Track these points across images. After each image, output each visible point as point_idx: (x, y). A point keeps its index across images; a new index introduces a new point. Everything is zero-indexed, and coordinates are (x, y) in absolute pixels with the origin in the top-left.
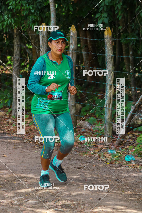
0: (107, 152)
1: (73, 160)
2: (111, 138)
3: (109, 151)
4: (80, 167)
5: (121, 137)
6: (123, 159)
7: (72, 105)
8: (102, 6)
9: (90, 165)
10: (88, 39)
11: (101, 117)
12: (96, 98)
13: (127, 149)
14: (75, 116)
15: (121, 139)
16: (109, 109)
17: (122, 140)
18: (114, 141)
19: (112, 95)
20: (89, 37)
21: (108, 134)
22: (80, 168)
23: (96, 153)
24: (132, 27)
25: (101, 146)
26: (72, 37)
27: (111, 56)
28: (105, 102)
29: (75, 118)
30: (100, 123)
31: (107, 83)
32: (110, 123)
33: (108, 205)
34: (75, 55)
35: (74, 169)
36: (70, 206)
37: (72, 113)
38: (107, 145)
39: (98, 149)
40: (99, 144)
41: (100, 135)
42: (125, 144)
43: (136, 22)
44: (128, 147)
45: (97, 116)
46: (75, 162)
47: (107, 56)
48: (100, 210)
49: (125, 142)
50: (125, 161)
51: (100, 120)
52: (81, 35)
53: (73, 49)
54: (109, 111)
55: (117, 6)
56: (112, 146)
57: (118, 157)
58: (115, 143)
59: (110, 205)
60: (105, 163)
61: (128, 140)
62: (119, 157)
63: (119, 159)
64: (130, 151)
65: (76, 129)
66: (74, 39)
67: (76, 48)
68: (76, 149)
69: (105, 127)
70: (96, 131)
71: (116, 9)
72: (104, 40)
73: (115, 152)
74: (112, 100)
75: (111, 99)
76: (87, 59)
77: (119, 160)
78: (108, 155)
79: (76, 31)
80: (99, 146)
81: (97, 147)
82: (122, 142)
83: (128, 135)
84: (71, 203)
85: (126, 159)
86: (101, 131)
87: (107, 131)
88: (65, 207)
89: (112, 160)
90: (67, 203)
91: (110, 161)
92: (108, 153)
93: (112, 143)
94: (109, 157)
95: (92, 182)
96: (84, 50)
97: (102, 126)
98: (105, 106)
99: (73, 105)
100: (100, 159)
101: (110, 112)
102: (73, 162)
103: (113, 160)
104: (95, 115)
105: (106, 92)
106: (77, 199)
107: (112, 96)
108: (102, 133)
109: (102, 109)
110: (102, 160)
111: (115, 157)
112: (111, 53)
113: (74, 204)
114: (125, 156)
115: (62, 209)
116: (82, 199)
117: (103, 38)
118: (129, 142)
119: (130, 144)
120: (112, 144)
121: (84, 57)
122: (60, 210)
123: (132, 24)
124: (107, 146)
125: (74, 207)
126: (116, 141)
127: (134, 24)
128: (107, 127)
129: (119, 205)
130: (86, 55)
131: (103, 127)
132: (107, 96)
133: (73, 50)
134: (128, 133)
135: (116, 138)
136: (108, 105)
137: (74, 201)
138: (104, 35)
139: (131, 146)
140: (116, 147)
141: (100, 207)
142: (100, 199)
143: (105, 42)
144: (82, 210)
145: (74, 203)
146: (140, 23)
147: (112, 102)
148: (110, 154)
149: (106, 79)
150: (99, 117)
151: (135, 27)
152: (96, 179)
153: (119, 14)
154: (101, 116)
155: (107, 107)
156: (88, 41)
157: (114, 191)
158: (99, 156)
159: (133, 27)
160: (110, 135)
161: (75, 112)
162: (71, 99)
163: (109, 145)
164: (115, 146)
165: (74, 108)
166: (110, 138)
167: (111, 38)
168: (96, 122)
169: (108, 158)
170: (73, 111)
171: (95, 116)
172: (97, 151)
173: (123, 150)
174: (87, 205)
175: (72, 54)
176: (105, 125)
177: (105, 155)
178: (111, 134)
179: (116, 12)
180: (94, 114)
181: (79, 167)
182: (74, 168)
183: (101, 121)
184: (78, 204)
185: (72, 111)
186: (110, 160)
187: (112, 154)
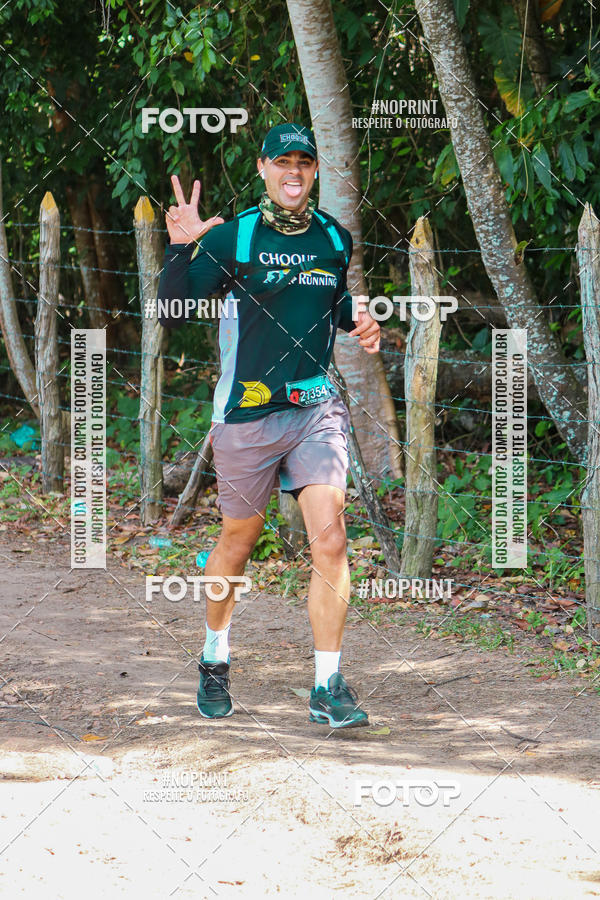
0: (147, 543)
1: (52, 569)
2: (160, 505)
3: (154, 542)
4: (72, 587)
5: (186, 503)
6: (192, 562)
7: (50, 416)
8: (126, 140)
9: (101, 581)
10: (97, 232)
11: (133, 447)
12: (121, 395)
13: (203, 533)
14: (58, 447)
15: (186, 507)
16: (152, 426)
17: (189, 510)
18: (168, 512)
19: (158, 384)
20: (98, 225)
21: (152, 493)
22: (71, 590)
23: (118, 547)
24: (212, 197)
25: (133, 529)
26: (47, 225)
27: (153, 278)
28: (141, 406)
29: (60, 451)
30: (127, 463)
31: (144, 351)
32: (156, 465)
33: (146, 690)
34: (55, 277)
35: (54, 595)
36: (43, 695)
37: (50, 438)
38: (149, 525)
39: (125, 537)
40: (125, 523)
41: (130, 496)
42: (197, 520)
43: (222, 183)
44: (205, 529)
45: (123, 445)
46: (58, 574)
47: (144, 278)
48: (125, 703)
49: (199, 515)
50: (197, 569)
51: (130, 454)
52: (75, 222)
53: (49, 259)
54: (152, 430)
55: (168, 140)
56: (163, 528)
57: (177, 558)
58: (171, 518)
59: (152, 689)
60: (142, 574)
61: (206, 511)
62: (179, 557)
63: (180, 562)
64: (210, 539)
65: (62, 481)
66: (52, 232)
67: (58, 257)
68: (62, 537)
69: (142, 476)
70: (119, 487)
71: (164, 147)
72: (133, 234)
73: (168, 543)
74: (159, 400)
75: (156, 396)
76: (93, 287)
77: (181, 565)
78: (149, 552)
79: (57, 210)
80: (125, 528)
81: (121, 531)
82: (190, 515)
83: (207, 496)
84: (45, 687)
85: (199, 563)
86: (133, 485)
87: (147, 486)
88: (27, 699)
89: (159, 565)
90: (34, 687)
91: (156, 570)
92: (150, 548)
93: (161, 520)
94: (154, 557)
95: (104, 628)
96: (85, 264)
97: (134, 471)
98: (141, 416)
99: (52, 414)
100: (128, 563)
101: (155, 432)
102: (52, 575)
103: (163, 565)
104: (116, 443)
105: (143, 376)
106: (62, 677)
107: (159, 388)
108: (134, 493)
109: (135, 425)
110: (133, 568)
111: (169, 558)
112: (154, 269)
113: (54, 691)
114: (195, 553)
115: (21, 705)
116: (74, 674)
117: (132, 228)
118: (208, 514)
119: (213, 520)
120: (161, 523)
121: (87, 283)
122: (15, 706)
123: (213, 190)
124: (149, 528)
125: (52, 699)
126: (172, 512)
127: (217, 189)
128: (149, 473)
129: (179, 689)
130: (91, 277)
131: (137, 475)
132: (145, 389)
133: (50, 261)
134: (205, 490)
135: (174, 506)
136: (148, 414)
137: (54, 681)
138: (134, 218)
139: (213, 527)
140: (173, 530)
141: (124, 697)
142: (123, 674)
143: (137, 237)
144: (76, 706)
145: (52, 686)
146: (234, 187)
147: (159, 404)
148: (155, 549)
149: (142, 341)
150: (127, 446)
151: (220, 197)
152: (116, 618)
153: (175, 162)
154: (133, 443)
155: (147, 419)
156: (97, 238)
157: (165, 653)
158: (125, 557)
159: (216, 197)
160: (155, 497)
161: (57, 434)
162: (46, 397)
163: (154, 526)
164: (171, 527)
165: (56, 423)
166: (157, 504)
167: (153, 227)
168: (119, 462)
169: (151, 562)
170: (53, 434)
171: (119, 446)
172: (118, 542)
173: (193, 537)
174: (89, 691)
175: (48, 274)
176: (143, 468)
177: (143, 553)
178: (158, 494)
179: (166, 158)
180: (114, 441)
181: (68, 587)
182: (55, 592)
183: (132, 460)
184: (65, 689)
185: (50, 433)
186: (155, 566)
187: (161, 549)
